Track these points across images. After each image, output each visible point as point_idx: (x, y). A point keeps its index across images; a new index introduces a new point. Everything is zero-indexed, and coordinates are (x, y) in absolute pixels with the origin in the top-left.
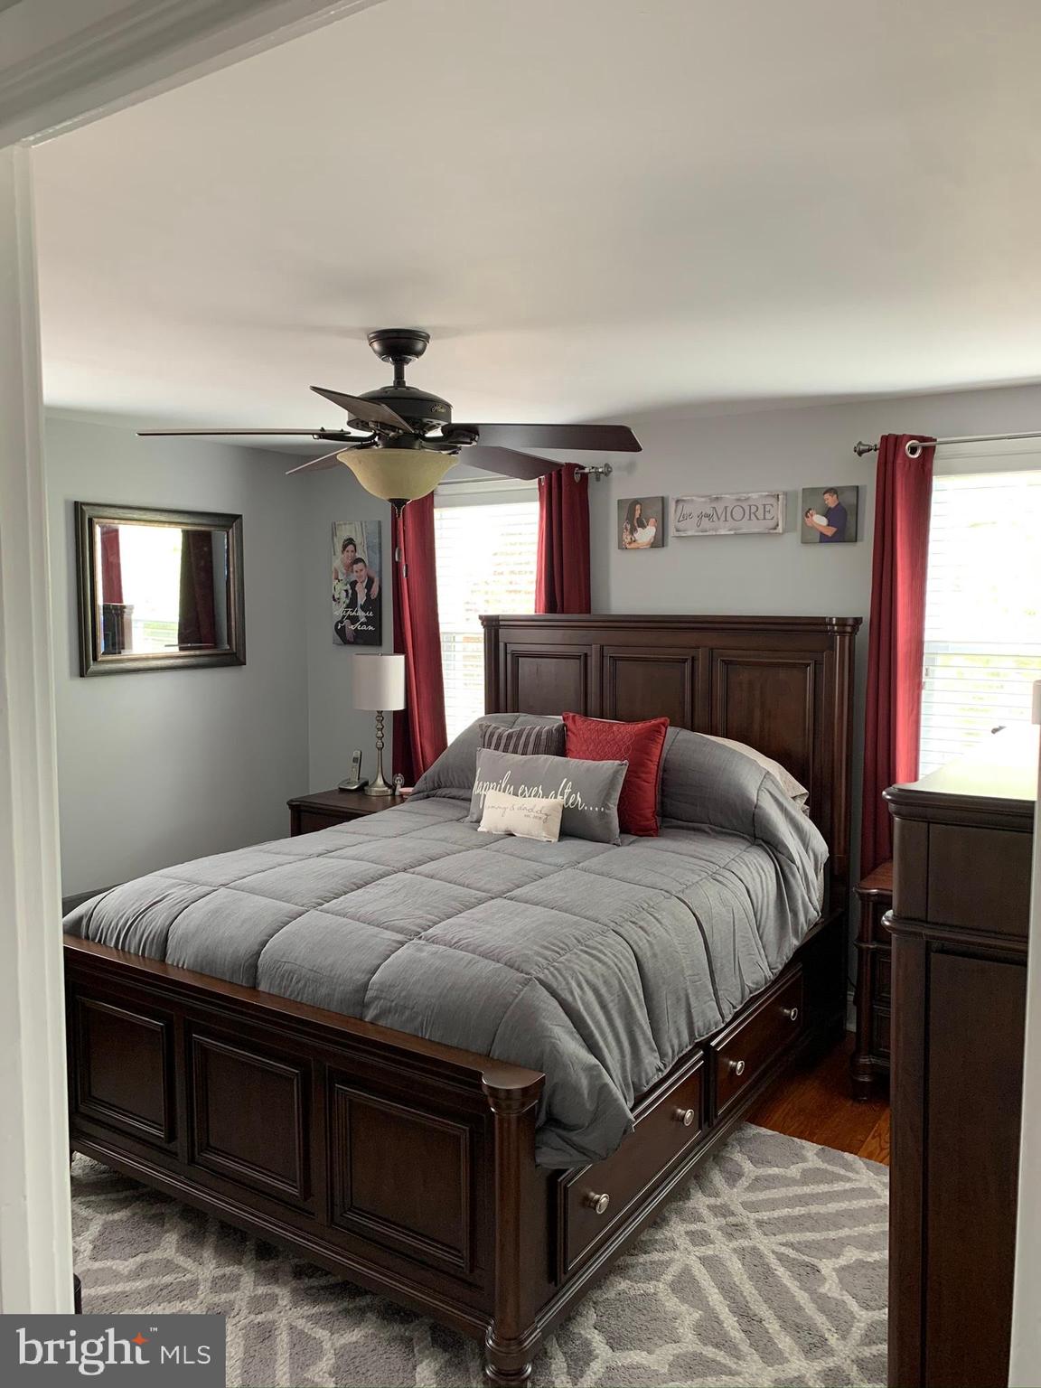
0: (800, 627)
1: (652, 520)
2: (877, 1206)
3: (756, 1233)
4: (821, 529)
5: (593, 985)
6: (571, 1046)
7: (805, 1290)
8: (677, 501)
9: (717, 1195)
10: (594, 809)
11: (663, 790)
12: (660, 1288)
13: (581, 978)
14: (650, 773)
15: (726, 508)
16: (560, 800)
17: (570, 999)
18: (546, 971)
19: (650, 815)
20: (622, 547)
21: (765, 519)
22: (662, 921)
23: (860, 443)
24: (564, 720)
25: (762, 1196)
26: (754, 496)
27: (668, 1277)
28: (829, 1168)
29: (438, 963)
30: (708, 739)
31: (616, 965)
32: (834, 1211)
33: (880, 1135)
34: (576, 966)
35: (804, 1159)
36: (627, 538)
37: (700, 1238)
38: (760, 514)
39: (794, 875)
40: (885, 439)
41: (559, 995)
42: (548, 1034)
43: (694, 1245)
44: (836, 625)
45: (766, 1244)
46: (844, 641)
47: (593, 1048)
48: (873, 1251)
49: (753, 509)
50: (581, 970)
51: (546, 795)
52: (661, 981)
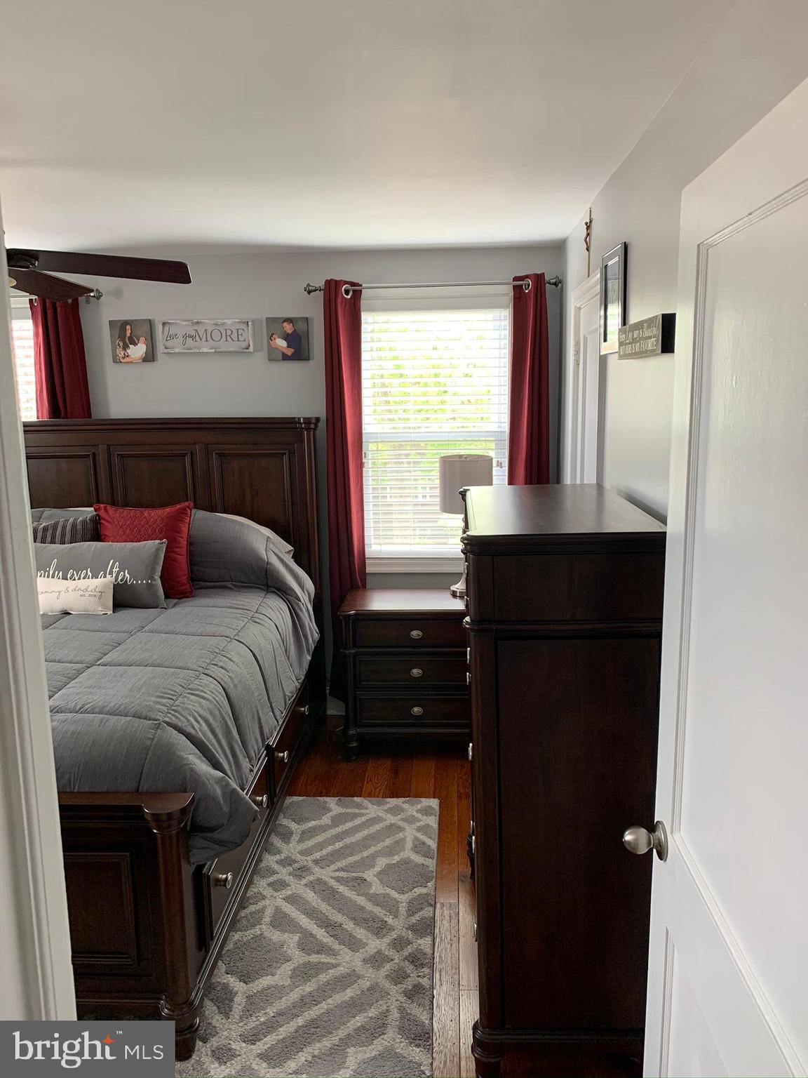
0: (276, 426)
1: (142, 339)
2: (386, 826)
3: (316, 869)
4: (284, 351)
5: (205, 718)
6: (203, 767)
7: (361, 895)
8: (164, 324)
9: (279, 852)
10: (142, 582)
11: (191, 561)
12: (264, 929)
13: (196, 714)
14: (181, 547)
15: (206, 330)
16: (110, 579)
17: (193, 732)
18: (170, 715)
19: (185, 581)
20: (116, 360)
21: (238, 340)
22: (233, 659)
23: (308, 285)
24: (95, 510)
25: (310, 843)
26: (229, 322)
27: (267, 920)
28: (348, 811)
29: (72, 728)
30: (222, 517)
31: (215, 699)
32: (361, 838)
33: (371, 780)
34: (189, 706)
35: (329, 810)
36: (121, 353)
37: (279, 885)
38: (234, 336)
39: (301, 610)
40: (328, 282)
41: (185, 731)
42: (186, 762)
43: (277, 891)
44: (304, 423)
45: (325, 874)
46: (310, 435)
47: (216, 765)
48: (394, 856)
49: (229, 333)
50: (194, 708)
51: (95, 576)
52: (242, 705)
